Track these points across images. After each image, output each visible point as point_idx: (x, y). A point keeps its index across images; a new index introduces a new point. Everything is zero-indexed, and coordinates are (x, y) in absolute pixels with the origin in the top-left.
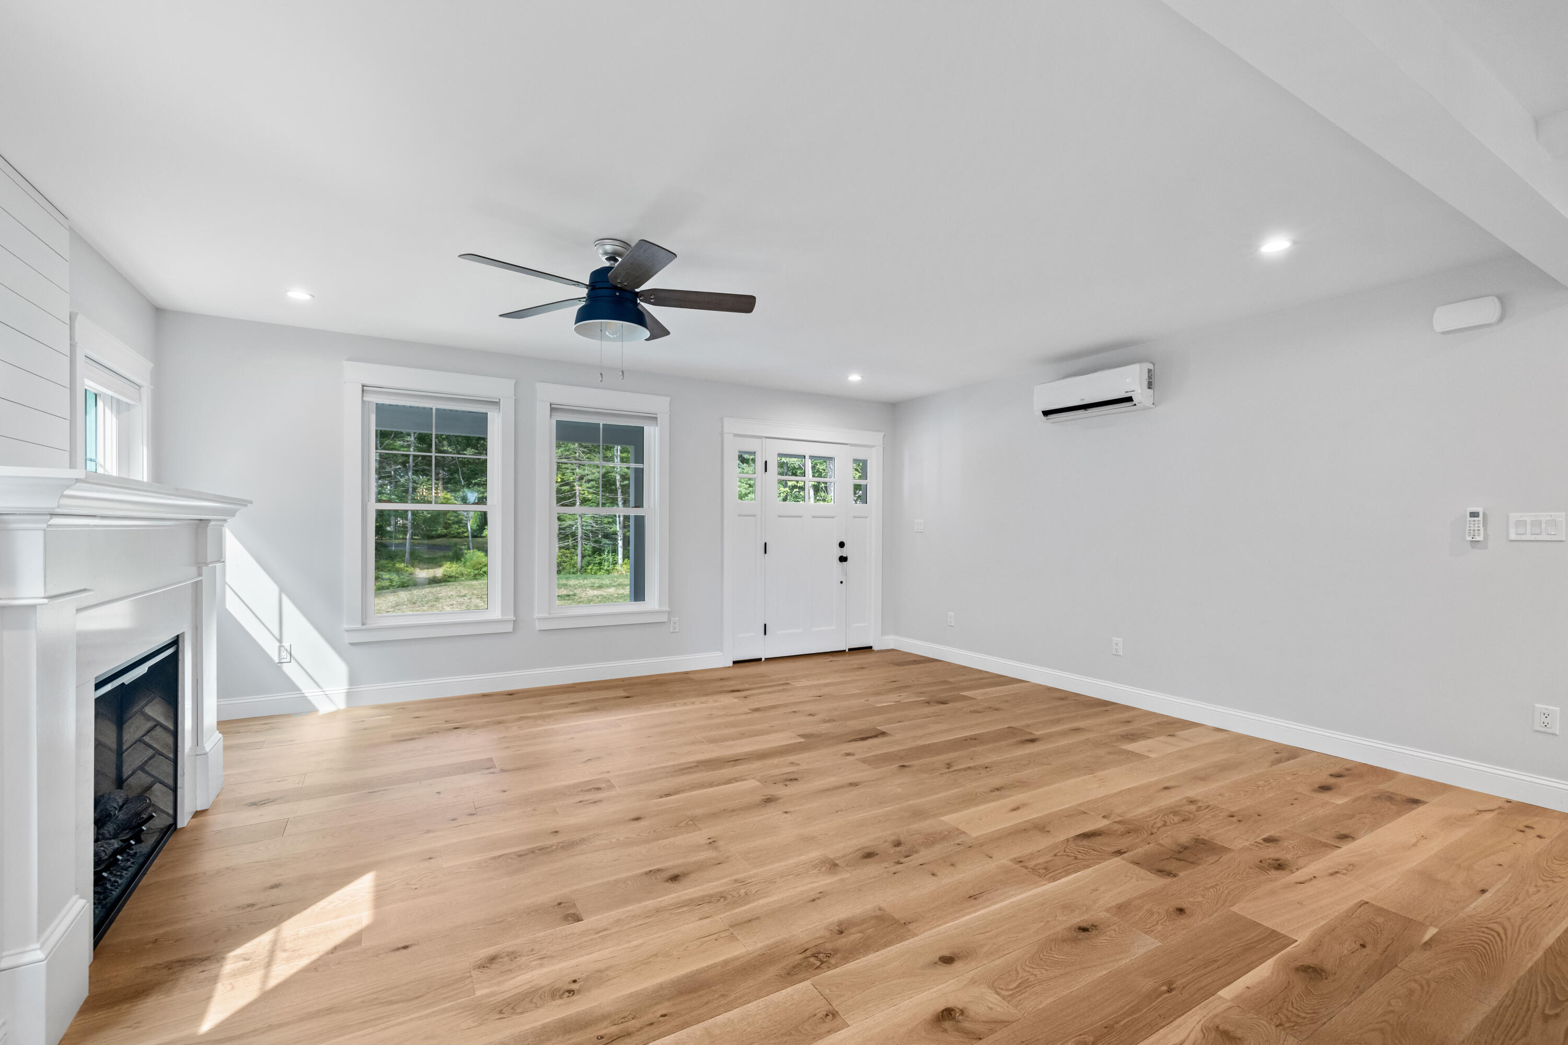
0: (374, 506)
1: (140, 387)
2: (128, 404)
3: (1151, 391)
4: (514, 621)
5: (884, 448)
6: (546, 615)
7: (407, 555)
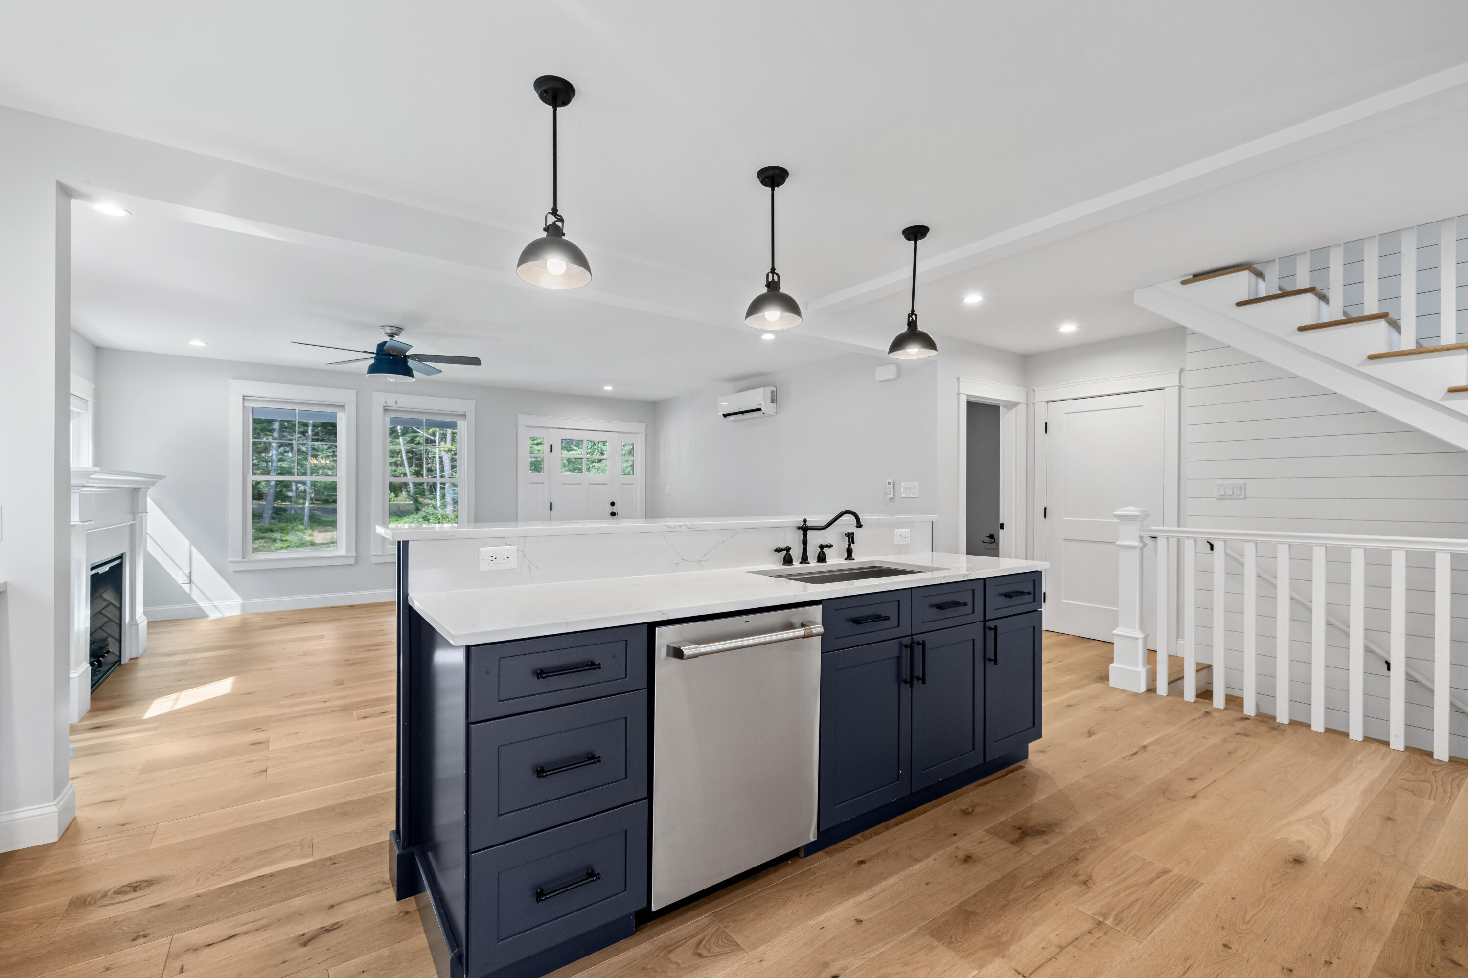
0: (251, 478)
1: (87, 401)
2: (79, 412)
3: (774, 405)
4: (356, 556)
5: (646, 434)
6: (380, 553)
7: (306, 519)
